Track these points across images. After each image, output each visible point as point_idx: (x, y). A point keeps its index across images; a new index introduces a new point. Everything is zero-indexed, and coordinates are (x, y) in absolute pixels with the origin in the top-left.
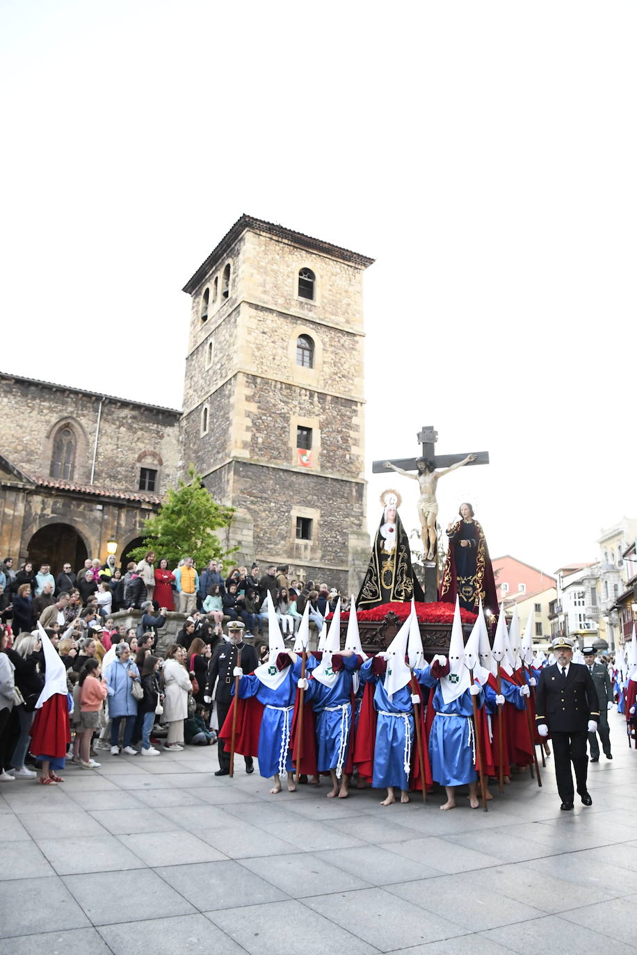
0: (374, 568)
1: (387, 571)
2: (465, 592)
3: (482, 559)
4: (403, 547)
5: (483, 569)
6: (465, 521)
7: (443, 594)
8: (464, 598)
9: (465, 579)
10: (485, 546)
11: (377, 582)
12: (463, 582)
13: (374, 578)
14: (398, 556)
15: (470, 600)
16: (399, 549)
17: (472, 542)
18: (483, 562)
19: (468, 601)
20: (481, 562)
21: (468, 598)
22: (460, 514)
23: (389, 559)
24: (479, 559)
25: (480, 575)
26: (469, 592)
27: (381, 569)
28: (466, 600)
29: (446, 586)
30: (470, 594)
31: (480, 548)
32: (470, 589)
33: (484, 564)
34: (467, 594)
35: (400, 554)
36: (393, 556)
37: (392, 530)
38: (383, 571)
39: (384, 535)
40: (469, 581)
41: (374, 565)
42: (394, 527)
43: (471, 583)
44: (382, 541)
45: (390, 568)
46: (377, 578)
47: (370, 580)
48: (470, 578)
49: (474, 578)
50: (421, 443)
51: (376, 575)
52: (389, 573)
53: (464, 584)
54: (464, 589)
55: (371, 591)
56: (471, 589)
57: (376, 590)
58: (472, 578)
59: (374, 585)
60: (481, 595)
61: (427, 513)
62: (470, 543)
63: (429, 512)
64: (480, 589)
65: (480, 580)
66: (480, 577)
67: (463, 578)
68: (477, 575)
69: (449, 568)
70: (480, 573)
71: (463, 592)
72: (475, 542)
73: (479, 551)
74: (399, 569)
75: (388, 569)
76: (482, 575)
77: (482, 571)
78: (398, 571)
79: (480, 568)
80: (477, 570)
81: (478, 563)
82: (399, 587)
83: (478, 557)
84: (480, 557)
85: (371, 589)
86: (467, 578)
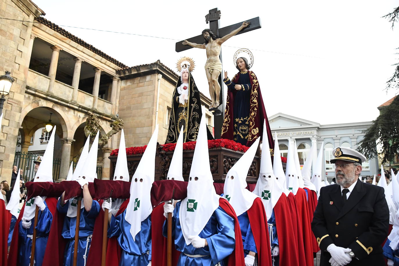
0: (172, 118)
2: (242, 130)
3: (255, 101)
4: (195, 100)
5: (255, 109)
6: (242, 73)
7: (222, 133)
8: (241, 135)
9: (242, 119)
10: (259, 90)
11: (174, 129)
12: (240, 122)
13: (172, 126)
14: (191, 107)
15: (246, 138)
16: (191, 101)
17: (246, 87)
18: (256, 103)
19: (244, 138)
20: (254, 103)
21: (244, 135)
22: (238, 67)
23: (184, 111)
24: (252, 101)
25: (253, 114)
26: (245, 130)
27: (177, 119)
28: (242, 137)
29: (225, 127)
30: (246, 132)
31: (254, 91)
33: (257, 104)
34: (244, 132)
35: (192, 105)
36: (186, 109)
37: (185, 88)
38: (179, 121)
39: (179, 92)
40: (246, 121)
41: (172, 116)
42: (188, 85)
43: (247, 123)
44: (178, 97)
46: (174, 127)
49: (249, 118)
50: (209, 22)
51: (173, 124)
52: (183, 121)
54: (240, 128)
56: (247, 127)
57: (173, 136)
58: (247, 118)
59: (172, 132)
60: (254, 131)
61: (212, 70)
62: (243, 87)
63: (213, 69)
64: (253, 126)
65: (253, 118)
66: (253, 116)
67: (240, 119)
68: (251, 114)
69: (228, 111)
70: (253, 112)
71: (240, 131)
72: (248, 87)
73: (253, 94)
74: (191, 117)
75: (183, 118)
76: (255, 114)
77: (255, 111)
78: (190, 119)
79: (253, 109)
80: (251, 110)
81: (251, 104)
82: (191, 131)
83: (252, 99)
84: (254, 99)
85: (170, 135)
86: (243, 119)
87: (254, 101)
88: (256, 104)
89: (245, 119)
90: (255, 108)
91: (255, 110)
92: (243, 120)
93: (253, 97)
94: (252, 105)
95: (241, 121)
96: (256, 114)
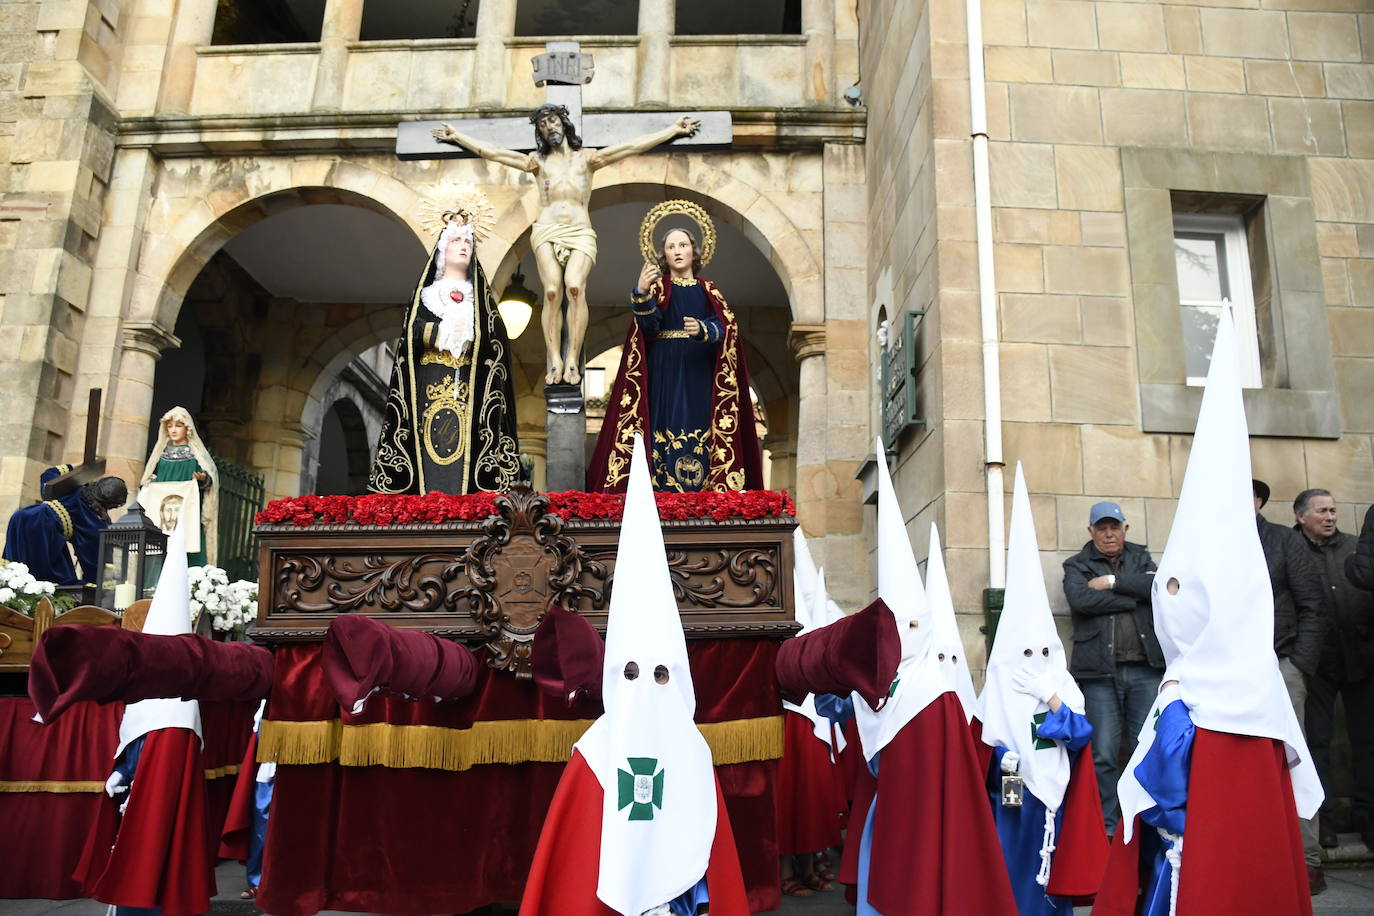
0: (403, 402)
1: (442, 412)
2: (683, 473)
3: (733, 380)
4: (498, 345)
5: (734, 408)
6: (677, 281)
7: (616, 478)
8: (681, 489)
9: (682, 436)
11: (409, 444)
12: (677, 445)
13: (400, 433)
14: (483, 371)
16: (487, 350)
17: (710, 330)
18: (732, 388)
20: (729, 386)
24: (722, 378)
25: (726, 422)
26: (692, 475)
27: (421, 408)
29: (628, 456)
31: (729, 348)
32: (694, 467)
33: (737, 393)
34: (688, 481)
35: (489, 362)
36: (465, 371)
37: (457, 298)
38: (429, 416)
39: (436, 307)
40: (693, 442)
41: (402, 393)
42: (467, 288)
43: (698, 450)
44: (429, 326)
45: (454, 405)
46: (410, 434)
47: (389, 439)
48: (695, 435)
49: (706, 435)
51: (407, 424)
52: (448, 419)
53: (676, 454)
54: (679, 465)
55: (390, 471)
56: (699, 464)
57: (405, 469)
58: (700, 435)
59: (400, 453)
60: (733, 478)
61: (567, 253)
62: (706, 331)
63: (571, 250)
64: (730, 463)
65: (727, 436)
66: (728, 430)
67: (677, 434)
68: (718, 423)
69: (637, 403)
70: (726, 417)
71: (678, 475)
72: (717, 330)
73: (725, 357)
74: (485, 407)
75: (447, 407)
76: (733, 424)
77: (733, 413)
78: (482, 415)
79: (727, 405)
80: (718, 408)
81: (720, 391)
82: (489, 460)
83: (722, 373)
84: (728, 374)
85: (390, 465)
86: (686, 435)
87: (729, 382)
88: (734, 393)
89: (691, 435)
90: (733, 404)
91: (732, 410)
92: (685, 438)
93: (726, 369)
94: (722, 394)
95: (682, 441)
96: (736, 425)
